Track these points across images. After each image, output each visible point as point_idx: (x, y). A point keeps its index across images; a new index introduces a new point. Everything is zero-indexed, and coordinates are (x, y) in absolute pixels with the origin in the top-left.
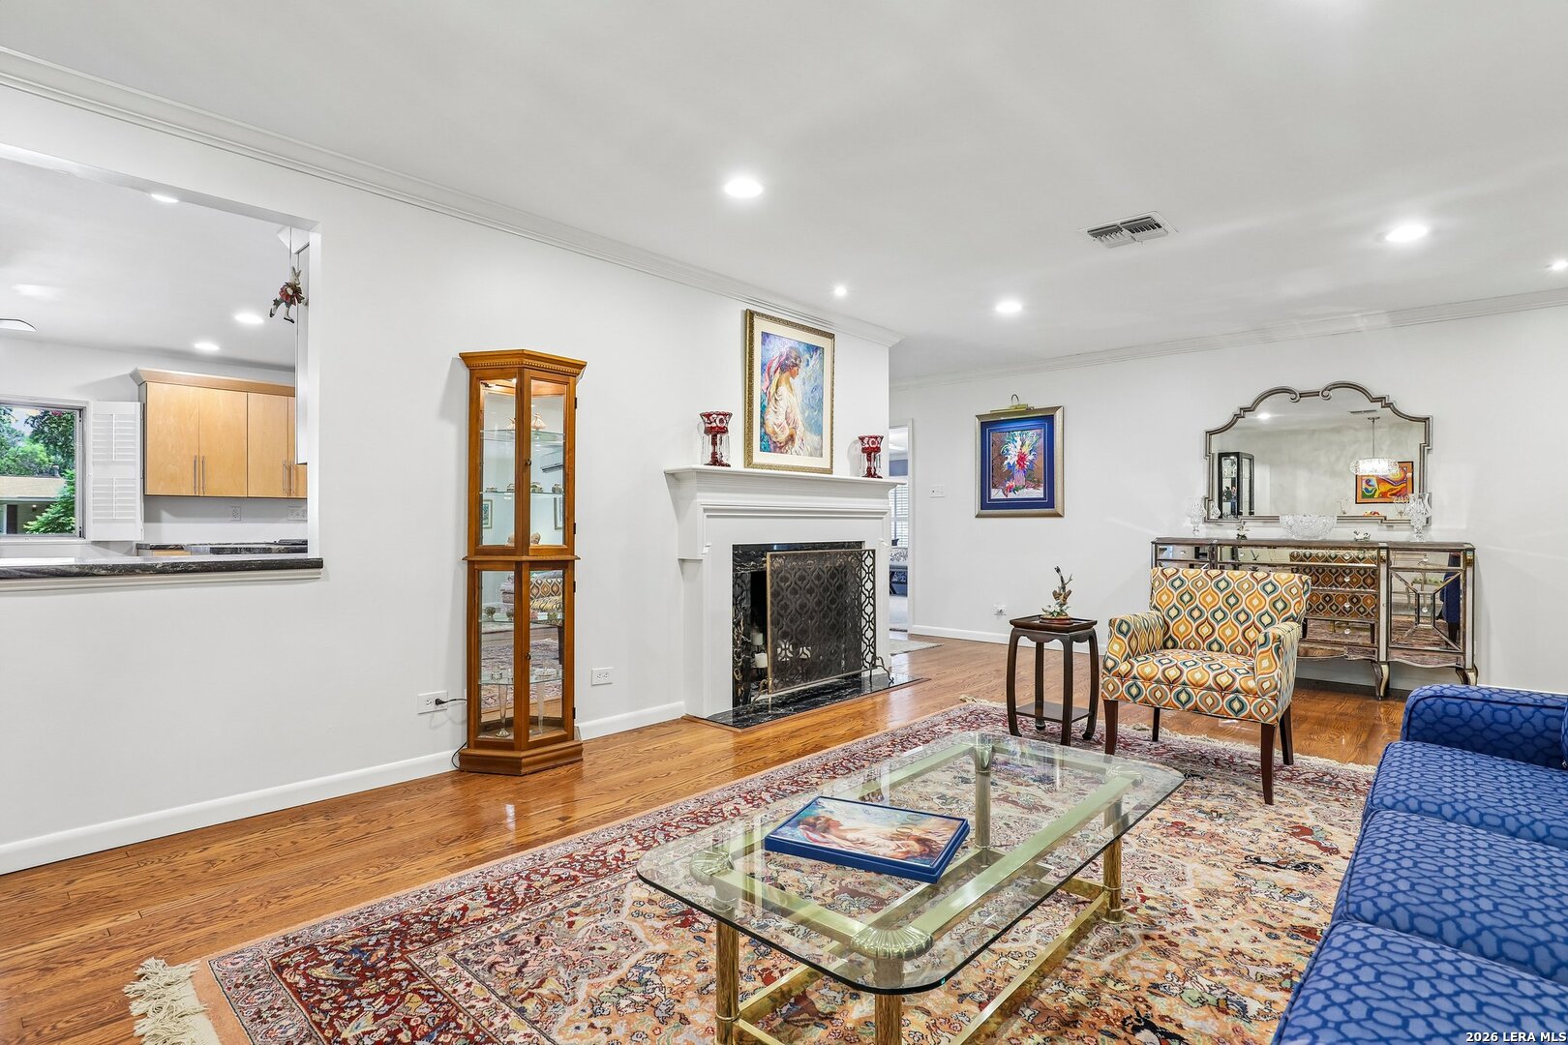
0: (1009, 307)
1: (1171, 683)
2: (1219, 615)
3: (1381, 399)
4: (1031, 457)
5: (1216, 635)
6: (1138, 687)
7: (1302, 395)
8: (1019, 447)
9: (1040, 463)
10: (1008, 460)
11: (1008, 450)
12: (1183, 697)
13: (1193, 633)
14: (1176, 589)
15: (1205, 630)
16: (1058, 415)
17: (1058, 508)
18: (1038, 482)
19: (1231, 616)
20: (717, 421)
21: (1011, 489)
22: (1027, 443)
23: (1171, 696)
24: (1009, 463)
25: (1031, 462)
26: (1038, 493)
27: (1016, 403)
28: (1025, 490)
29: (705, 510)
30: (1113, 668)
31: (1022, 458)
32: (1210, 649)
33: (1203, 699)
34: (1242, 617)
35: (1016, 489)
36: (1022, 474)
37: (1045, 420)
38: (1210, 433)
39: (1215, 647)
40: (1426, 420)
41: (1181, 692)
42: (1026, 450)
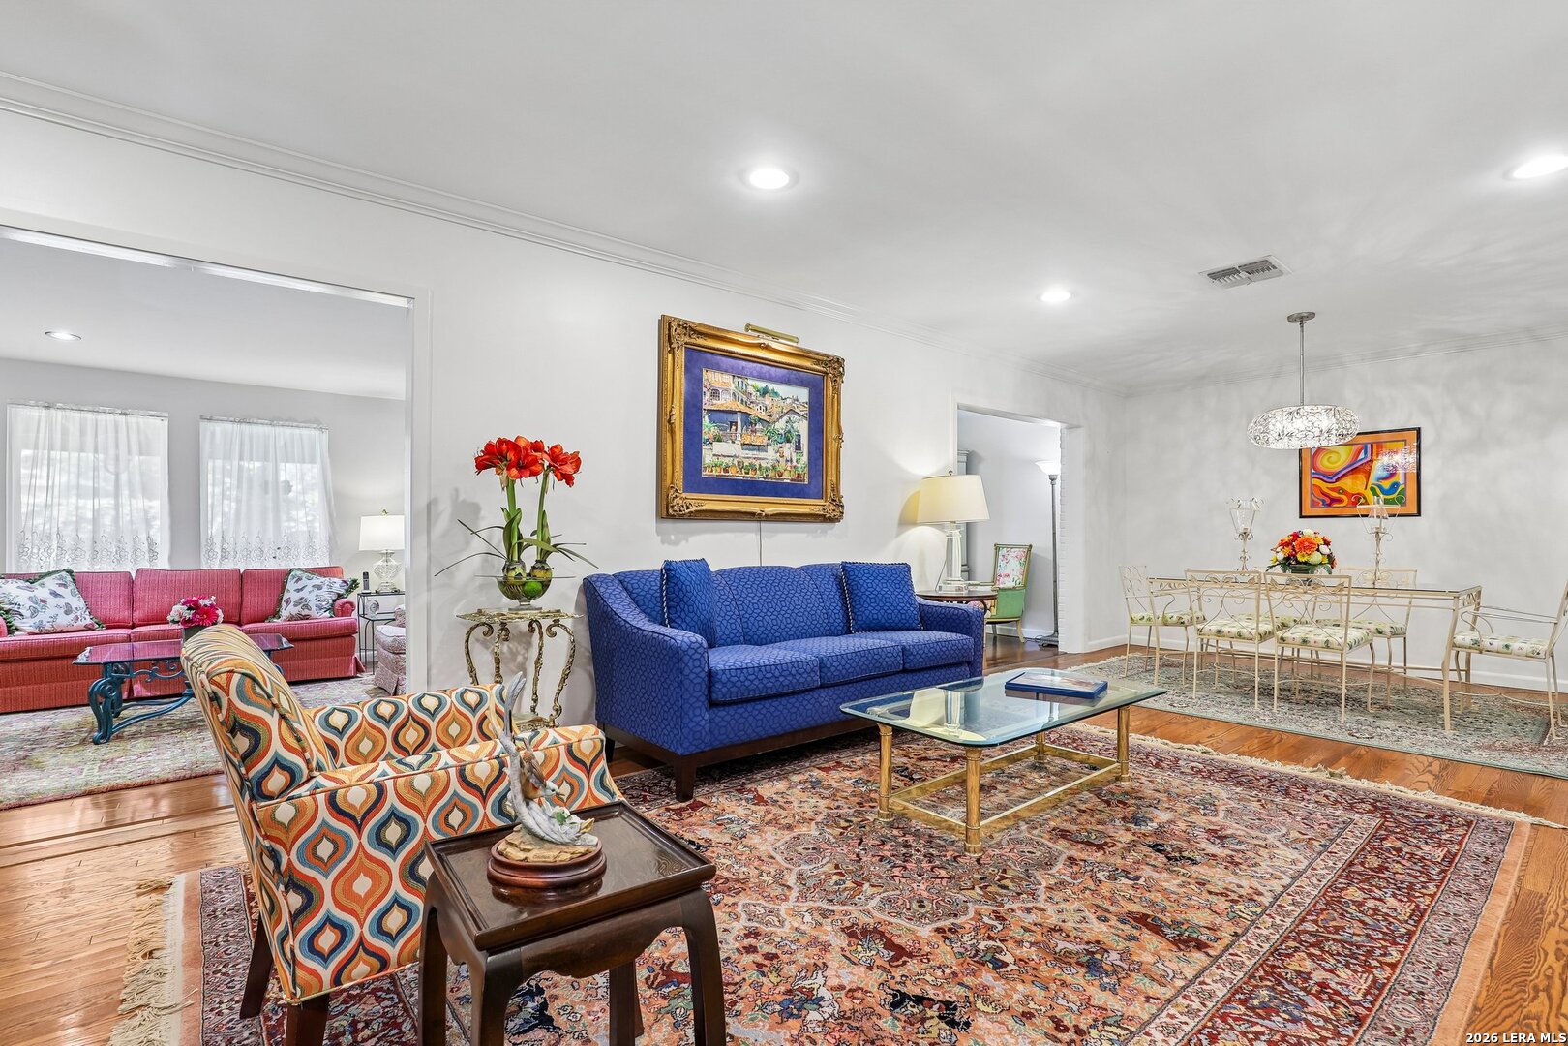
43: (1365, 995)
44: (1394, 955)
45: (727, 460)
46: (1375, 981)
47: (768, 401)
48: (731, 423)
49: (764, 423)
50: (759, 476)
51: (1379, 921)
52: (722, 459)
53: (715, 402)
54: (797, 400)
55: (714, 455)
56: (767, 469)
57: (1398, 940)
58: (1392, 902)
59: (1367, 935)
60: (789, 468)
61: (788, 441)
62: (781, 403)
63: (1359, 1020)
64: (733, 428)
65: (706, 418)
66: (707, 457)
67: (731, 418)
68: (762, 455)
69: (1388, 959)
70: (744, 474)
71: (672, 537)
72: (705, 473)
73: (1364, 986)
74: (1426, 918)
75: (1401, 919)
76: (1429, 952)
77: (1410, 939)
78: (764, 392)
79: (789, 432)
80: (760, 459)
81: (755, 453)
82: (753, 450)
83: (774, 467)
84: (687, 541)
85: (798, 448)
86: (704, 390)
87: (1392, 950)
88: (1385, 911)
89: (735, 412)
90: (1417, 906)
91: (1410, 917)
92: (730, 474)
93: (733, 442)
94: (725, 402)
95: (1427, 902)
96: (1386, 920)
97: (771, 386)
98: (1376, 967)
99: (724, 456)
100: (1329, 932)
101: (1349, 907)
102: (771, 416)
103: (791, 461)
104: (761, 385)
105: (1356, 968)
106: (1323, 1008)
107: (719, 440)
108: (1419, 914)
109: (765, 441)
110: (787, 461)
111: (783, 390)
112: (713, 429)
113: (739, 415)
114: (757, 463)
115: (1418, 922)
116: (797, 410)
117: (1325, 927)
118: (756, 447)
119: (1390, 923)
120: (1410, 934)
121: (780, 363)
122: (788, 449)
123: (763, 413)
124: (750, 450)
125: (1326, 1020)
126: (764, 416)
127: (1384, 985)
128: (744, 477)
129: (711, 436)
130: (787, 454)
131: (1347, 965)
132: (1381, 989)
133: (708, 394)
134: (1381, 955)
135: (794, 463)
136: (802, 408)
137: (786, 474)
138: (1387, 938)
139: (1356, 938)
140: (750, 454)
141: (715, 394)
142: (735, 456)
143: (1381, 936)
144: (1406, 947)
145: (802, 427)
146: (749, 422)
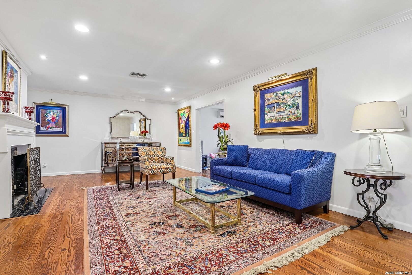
0: (84, 78)
1: (159, 169)
2: (154, 156)
3: (144, 115)
4: (57, 118)
5: (154, 160)
6: (153, 171)
7: (130, 112)
8: (52, 115)
9: (61, 120)
10: (48, 119)
11: (48, 116)
12: (161, 171)
13: (150, 160)
14: (145, 152)
15: (152, 159)
16: (67, 107)
17: (67, 134)
18: (60, 126)
19: (156, 156)
20: (10, 96)
21: (49, 128)
22: (56, 114)
23: (159, 171)
24: (48, 120)
25: (57, 120)
26: (60, 129)
27: (50, 101)
28: (55, 128)
29: (8, 132)
30: (148, 168)
31: (53, 118)
32: (153, 163)
33: (165, 171)
34: (158, 156)
35: (51, 128)
36: (54, 123)
37: (63, 109)
38: (111, 118)
39: (154, 162)
40: (150, 120)
41: (161, 170)
42: (55, 116)
43: (99, 222)
44: (100, 230)
45: (272, 118)
46: (100, 225)
47: (285, 96)
48: (273, 107)
49: (284, 104)
50: (282, 121)
51: (108, 235)
52: (270, 118)
53: (268, 102)
54: (297, 92)
55: (268, 117)
56: (285, 118)
57: (102, 233)
58: (109, 241)
59: (107, 231)
60: (294, 116)
61: (293, 107)
62: (291, 95)
63: (98, 219)
64: (274, 108)
65: (266, 108)
66: (266, 118)
67: (273, 105)
68: (283, 114)
69: (100, 229)
70: (277, 121)
71: (260, 140)
72: (266, 123)
73: (100, 223)
74: (100, 241)
75: (104, 238)
76: (95, 234)
77: (100, 235)
78: (284, 94)
79: (294, 104)
80: (282, 115)
81: (281, 114)
82: (280, 113)
83: (288, 117)
84: (263, 141)
85: (298, 108)
86: (265, 100)
87: (101, 231)
88: (108, 238)
89: (274, 103)
90: (104, 243)
91: (103, 239)
92: (273, 121)
93: (274, 112)
94: (271, 101)
95: (102, 246)
96: (107, 235)
97: (286, 91)
98: (101, 226)
99: (271, 117)
100: (113, 227)
101: (115, 234)
102: (286, 101)
103: (295, 113)
104: (282, 92)
105: (104, 225)
106: (103, 218)
107: (270, 113)
108: (102, 241)
109: (284, 109)
110: (293, 114)
111: (290, 91)
112: (268, 110)
113: (276, 104)
114: (281, 117)
115: (101, 239)
116: (297, 95)
117: (114, 228)
118: (281, 112)
119: (105, 235)
120: (100, 236)
121: (287, 82)
122: (293, 110)
123: (283, 101)
124: (279, 113)
125: (101, 217)
126: (284, 101)
127: (98, 225)
128: (277, 122)
129: (268, 112)
130: (293, 111)
131: (105, 224)
132: (98, 224)
133: (266, 101)
134: (102, 229)
135: (296, 114)
136: (299, 94)
137: (293, 118)
138: (103, 232)
139: (108, 229)
140: (279, 114)
141: (268, 100)
142: (274, 116)
143: (105, 232)
144: (99, 233)
145: (299, 101)
146: (278, 105)
